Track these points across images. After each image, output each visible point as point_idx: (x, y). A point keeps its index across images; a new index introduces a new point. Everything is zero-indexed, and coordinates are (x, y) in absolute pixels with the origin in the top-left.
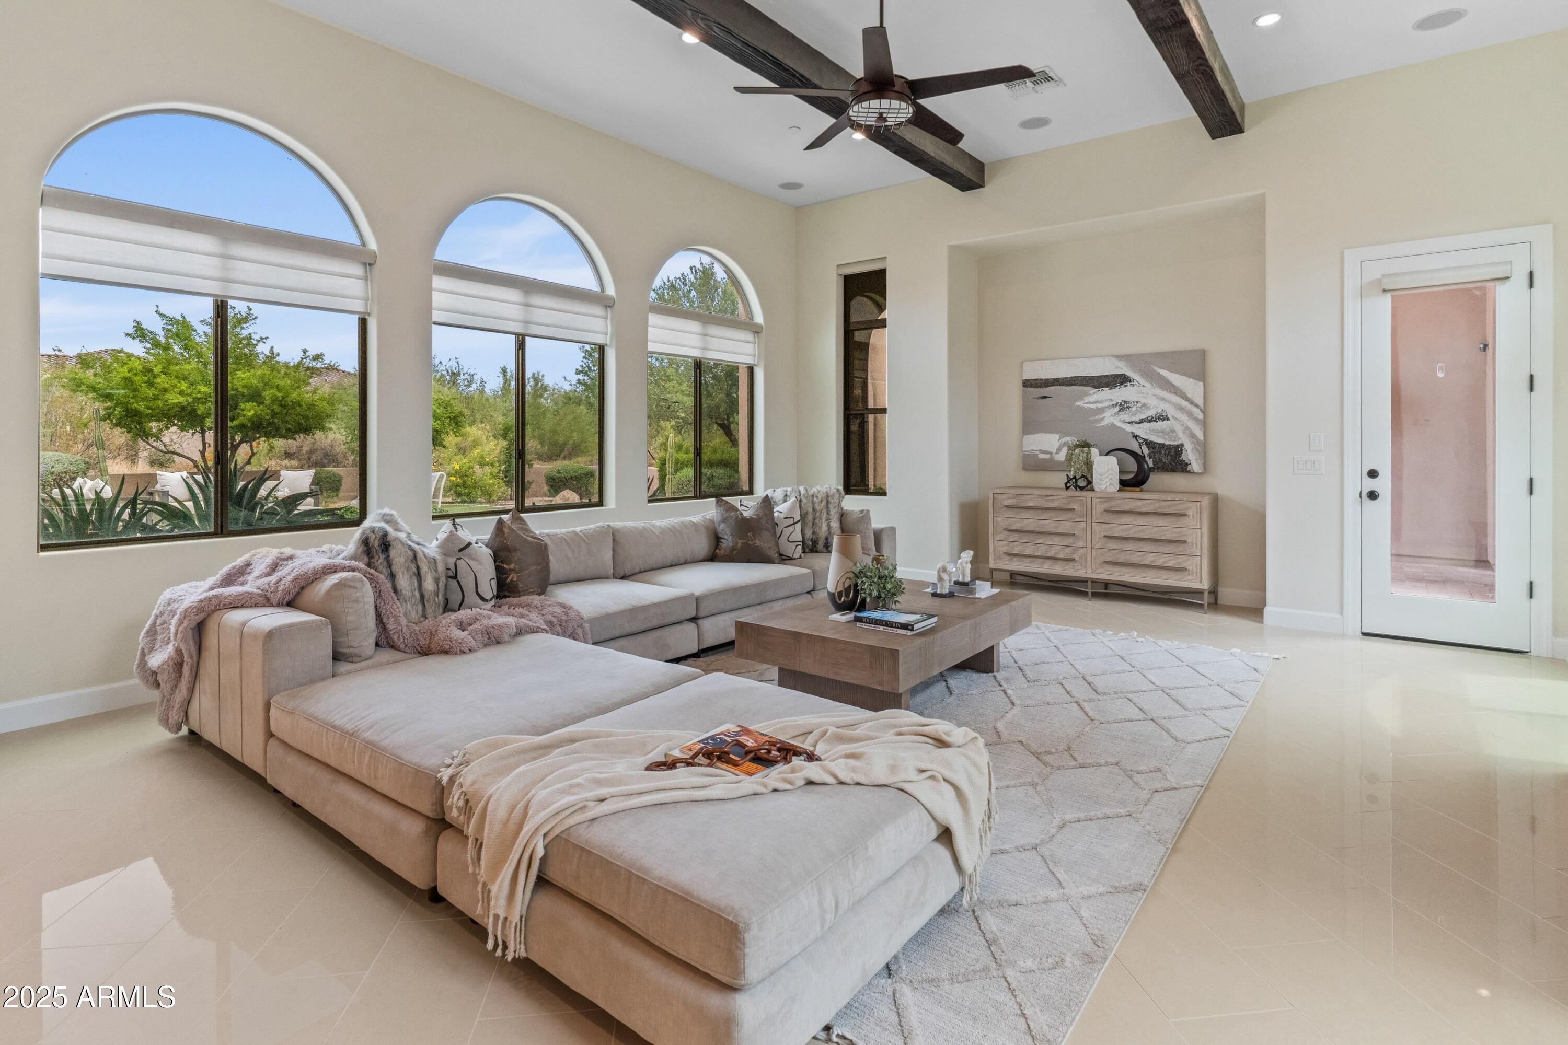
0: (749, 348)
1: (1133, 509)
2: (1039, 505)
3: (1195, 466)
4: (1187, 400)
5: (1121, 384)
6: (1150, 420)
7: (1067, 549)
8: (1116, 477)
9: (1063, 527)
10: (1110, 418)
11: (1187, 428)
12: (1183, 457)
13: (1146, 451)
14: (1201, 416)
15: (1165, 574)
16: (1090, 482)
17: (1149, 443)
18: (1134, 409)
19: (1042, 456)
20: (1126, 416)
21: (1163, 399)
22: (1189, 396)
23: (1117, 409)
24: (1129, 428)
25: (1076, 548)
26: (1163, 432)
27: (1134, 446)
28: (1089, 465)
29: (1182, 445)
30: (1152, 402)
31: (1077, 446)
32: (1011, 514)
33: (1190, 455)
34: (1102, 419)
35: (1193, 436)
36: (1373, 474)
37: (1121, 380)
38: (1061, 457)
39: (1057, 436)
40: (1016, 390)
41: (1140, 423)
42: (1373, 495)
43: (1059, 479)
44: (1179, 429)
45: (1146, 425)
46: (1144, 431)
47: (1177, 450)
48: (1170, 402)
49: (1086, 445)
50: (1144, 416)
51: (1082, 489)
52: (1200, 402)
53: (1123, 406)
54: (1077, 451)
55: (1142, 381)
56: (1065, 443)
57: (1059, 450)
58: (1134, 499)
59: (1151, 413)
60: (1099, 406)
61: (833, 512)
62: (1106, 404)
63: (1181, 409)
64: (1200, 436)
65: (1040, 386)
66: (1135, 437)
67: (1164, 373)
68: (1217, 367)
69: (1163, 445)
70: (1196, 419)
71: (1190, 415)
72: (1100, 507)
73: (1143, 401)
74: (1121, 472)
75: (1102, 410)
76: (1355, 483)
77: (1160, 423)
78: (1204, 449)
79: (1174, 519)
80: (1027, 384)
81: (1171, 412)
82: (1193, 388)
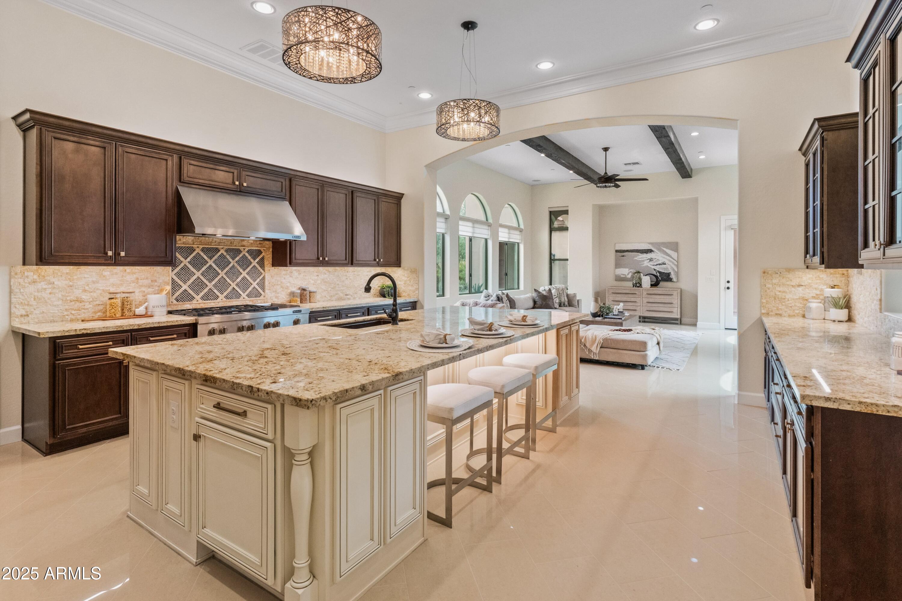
0: (518, 237)
1: (656, 293)
2: (624, 292)
3: (675, 279)
4: (672, 258)
5: (650, 252)
6: (660, 265)
7: (634, 307)
8: (650, 283)
9: (633, 300)
10: (646, 263)
11: (672, 267)
12: (671, 276)
13: (658, 274)
14: (676, 263)
15: (666, 313)
16: (641, 285)
17: (660, 272)
18: (654, 261)
19: (622, 276)
20: (651, 263)
21: (664, 258)
22: (673, 257)
23: (649, 260)
24: (653, 267)
25: (637, 306)
26: (664, 268)
27: (654, 273)
28: (640, 279)
29: (670, 273)
30: (661, 259)
31: (636, 273)
32: (614, 295)
33: (673, 276)
34: (644, 264)
35: (674, 270)
36: (728, 282)
37: (651, 251)
38: (629, 276)
39: (628, 269)
40: (613, 252)
41: (657, 265)
42: (728, 288)
43: (630, 284)
44: (669, 267)
45: (658, 266)
46: (658, 268)
47: (669, 274)
48: (666, 259)
49: (639, 272)
50: (658, 263)
51: (638, 287)
52: (676, 259)
53: (651, 260)
54: (636, 274)
55: (657, 252)
56: (631, 272)
57: (628, 274)
58: (655, 290)
59: (660, 262)
60: (643, 259)
61: (565, 294)
62: (645, 259)
63: (670, 261)
64: (676, 270)
65: (622, 252)
66: (655, 270)
67: (665, 249)
68: (681, 247)
69: (664, 273)
70: (675, 265)
71: (673, 263)
72: (645, 293)
73: (658, 258)
74: (651, 281)
75: (643, 261)
76: (724, 285)
77: (663, 265)
78: (677, 274)
79: (669, 296)
80: (617, 251)
81: (667, 262)
82: (674, 255)
